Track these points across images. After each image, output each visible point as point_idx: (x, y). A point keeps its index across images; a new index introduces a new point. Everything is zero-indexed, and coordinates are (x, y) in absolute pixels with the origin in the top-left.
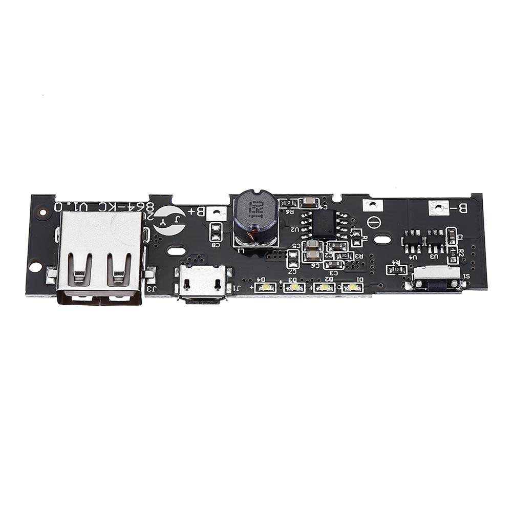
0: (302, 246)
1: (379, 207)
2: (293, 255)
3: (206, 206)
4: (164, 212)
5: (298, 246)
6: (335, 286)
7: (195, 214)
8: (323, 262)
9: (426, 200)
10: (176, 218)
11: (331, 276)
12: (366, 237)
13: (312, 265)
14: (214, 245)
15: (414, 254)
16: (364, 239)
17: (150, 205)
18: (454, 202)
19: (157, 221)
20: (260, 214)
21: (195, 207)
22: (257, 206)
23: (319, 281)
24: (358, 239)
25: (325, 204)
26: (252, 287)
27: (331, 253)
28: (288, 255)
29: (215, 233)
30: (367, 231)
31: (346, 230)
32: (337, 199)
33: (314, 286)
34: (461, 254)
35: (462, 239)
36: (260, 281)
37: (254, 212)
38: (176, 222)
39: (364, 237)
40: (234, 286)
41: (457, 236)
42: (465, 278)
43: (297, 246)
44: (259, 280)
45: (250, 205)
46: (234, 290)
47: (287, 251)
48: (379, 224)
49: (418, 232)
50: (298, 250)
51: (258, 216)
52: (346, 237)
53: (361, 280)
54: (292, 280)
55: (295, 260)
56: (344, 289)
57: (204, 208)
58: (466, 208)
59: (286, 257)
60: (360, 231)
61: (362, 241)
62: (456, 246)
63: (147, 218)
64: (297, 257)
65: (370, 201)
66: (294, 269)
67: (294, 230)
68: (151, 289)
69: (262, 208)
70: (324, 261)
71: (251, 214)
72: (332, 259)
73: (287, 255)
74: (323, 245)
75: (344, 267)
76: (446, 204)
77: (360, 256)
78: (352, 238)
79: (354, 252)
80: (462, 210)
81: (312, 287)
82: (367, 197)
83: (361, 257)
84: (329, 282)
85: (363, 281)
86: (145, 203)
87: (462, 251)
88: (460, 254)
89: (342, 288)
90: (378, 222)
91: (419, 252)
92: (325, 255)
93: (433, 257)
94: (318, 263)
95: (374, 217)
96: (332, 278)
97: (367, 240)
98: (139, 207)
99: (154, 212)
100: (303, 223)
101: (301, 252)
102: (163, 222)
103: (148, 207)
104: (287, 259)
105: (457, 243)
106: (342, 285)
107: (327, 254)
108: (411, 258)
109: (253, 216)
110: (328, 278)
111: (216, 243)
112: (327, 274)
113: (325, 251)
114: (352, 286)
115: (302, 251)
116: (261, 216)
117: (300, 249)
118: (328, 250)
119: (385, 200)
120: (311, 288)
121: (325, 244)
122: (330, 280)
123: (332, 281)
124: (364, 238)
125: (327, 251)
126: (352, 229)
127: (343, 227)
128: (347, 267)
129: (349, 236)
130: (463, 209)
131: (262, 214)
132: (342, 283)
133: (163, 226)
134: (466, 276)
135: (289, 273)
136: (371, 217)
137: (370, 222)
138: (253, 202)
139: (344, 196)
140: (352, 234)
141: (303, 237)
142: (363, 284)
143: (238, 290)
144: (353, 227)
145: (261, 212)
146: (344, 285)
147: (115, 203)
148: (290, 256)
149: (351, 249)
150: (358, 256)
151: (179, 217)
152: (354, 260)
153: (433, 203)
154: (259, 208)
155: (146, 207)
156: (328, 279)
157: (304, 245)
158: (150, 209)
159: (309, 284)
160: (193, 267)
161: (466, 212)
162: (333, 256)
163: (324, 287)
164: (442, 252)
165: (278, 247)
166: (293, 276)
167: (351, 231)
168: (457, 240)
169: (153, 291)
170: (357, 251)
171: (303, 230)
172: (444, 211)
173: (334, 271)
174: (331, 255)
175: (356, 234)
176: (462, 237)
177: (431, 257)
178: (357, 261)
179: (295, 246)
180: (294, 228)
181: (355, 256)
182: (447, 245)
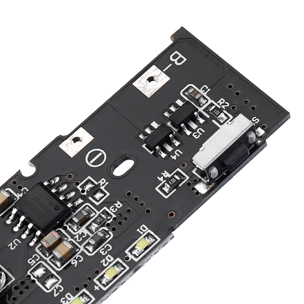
0: (40, 253)
1: (86, 138)
2: (40, 272)
5: (36, 258)
6: (121, 261)
8: (82, 249)
9: (129, 88)
11: (106, 255)
12: (103, 181)
13: (72, 263)
15: (173, 151)
16: (103, 185)
18: (160, 61)
23: (97, 273)
24: (96, 189)
25: (20, 188)
27: (80, 232)
28: (34, 277)
30: (97, 174)
31: (73, 194)
32: (29, 171)
33: (98, 283)
34: (224, 104)
35: (209, 90)
39: (101, 182)
41: (201, 91)
43: (34, 259)
47: (29, 273)
48: (103, 155)
49: (155, 125)
50: (40, 262)
52: (80, 201)
53: (144, 229)
54: (66, 300)
55: (48, 275)
56: (135, 255)
58: (180, 56)
59: (34, 281)
60: (89, 180)
61: (102, 188)
62: (210, 101)
64: (46, 270)
65: (69, 141)
66: (57, 286)
67: (13, 245)
70: (82, 247)
72: (88, 236)
73: (32, 278)
74: (63, 231)
75: (110, 233)
76: (154, 71)
77: (116, 205)
78: (88, 195)
79: (105, 208)
80: (179, 61)
81: (97, 286)
82: (61, 139)
83: (119, 205)
84: (110, 263)
85: (147, 228)
87: (221, 101)
88: (223, 107)
89: (131, 257)
90: (100, 154)
91: (177, 144)
92: (75, 240)
93: (197, 134)
94: (77, 256)
95: (89, 153)
96: (109, 256)
97: (107, 183)
100: (16, 229)
101: (46, 261)
104: (37, 282)
105: (209, 98)
106: (129, 254)
107: (77, 236)
108: (174, 158)
110: (104, 260)
112: (99, 256)
113: (72, 236)
114: (141, 244)
115: (45, 258)
117: (42, 259)
118: (75, 231)
119: (85, 125)
120: (96, 288)
121: (65, 228)
122: (109, 261)
123: (112, 259)
124: (102, 183)
125: (74, 233)
126: (78, 187)
127: (66, 193)
128: (114, 229)
129: (83, 197)
130: (178, 59)
132: (127, 251)
135: (55, 295)
136: (87, 155)
137: (92, 162)
139: (34, 161)
140: (83, 191)
141: (32, 244)
142: (149, 231)
144: (77, 184)
146: (131, 251)
148: (38, 278)
149: (98, 208)
150: (115, 207)
152: (114, 216)
153: (139, 81)
156: (106, 262)
157: (40, 251)
159: (89, 286)
161: (185, 60)
162: (86, 232)
163: (109, 274)
164: (202, 121)
165: (14, 279)
166: (62, 295)
168: (205, 94)
170: (108, 203)
171: (24, 236)
172: (162, 79)
173: (103, 247)
174: (83, 234)
175: (88, 187)
176: (207, 88)
177: (195, 136)
178: (119, 214)
179: (33, 261)
180: (11, 244)
181: (111, 211)
182: (201, 110)
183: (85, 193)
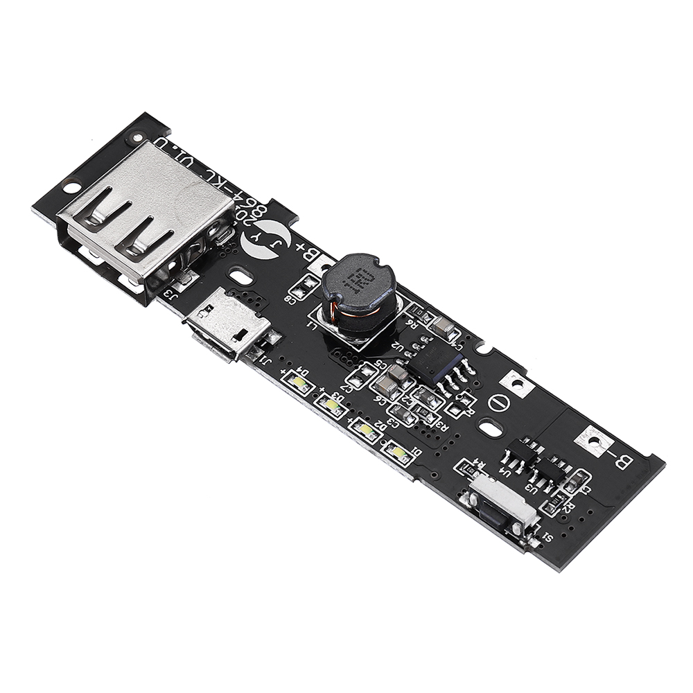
0: (388, 369)
1: (522, 392)
2: (367, 372)
3: (322, 252)
4: (271, 227)
5: (383, 366)
6: (380, 437)
7: (301, 252)
8: (393, 403)
9: (585, 422)
10: (277, 242)
11: (387, 424)
12: (471, 412)
13: (377, 397)
14: (287, 299)
15: (509, 469)
16: (468, 413)
17: (262, 209)
18: (620, 446)
19: (252, 231)
20: (358, 288)
21: (309, 245)
22: (363, 277)
23: (367, 419)
24: (462, 407)
25: (462, 343)
26: (283, 372)
27: (413, 399)
28: (362, 367)
29: (303, 287)
30: (481, 407)
31: (457, 388)
32: (483, 350)
33: (356, 420)
34: (568, 509)
35: (586, 494)
36: (299, 373)
37: (354, 282)
38: (272, 246)
39: (471, 410)
40: (265, 357)
41: (584, 487)
42: (544, 537)
44: (299, 370)
45: (357, 271)
46: (261, 361)
47: (365, 362)
48: (503, 408)
49: (540, 450)
50: (378, 370)
51: (353, 289)
52: (448, 395)
53: (417, 453)
54: (337, 396)
55: (363, 378)
56: (387, 448)
57: (319, 253)
58: (627, 464)
59: (357, 368)
60: (473, 400)
61: (464, 413)
62: (571, 497)
63: (244, 220)
64: (370, 376)
65: (518, 377)
66: (352, 387)
67: (397, 346)
68: (170, 295)
69: (367, 284)
70: (396, 402)
71: (348, 281)
73: (360, 366)
74: (413, 385)
75: (413, 425)
76: (607, 442)
77: (445, 426)
78: (455, 401)
79: (441, 417)
80: (621, 464)
81: (353, 420)
82: (521, 371)
83: (445, 428)
84: (378, 429)
85: (417, 455)
86: (259, 203)
87: (572, 506)
88: (565, 508)
89: (385, 446)
90: (504, 406)
91: (519, 472)
92: (404, 396)
93: (530, 488)
94: (386, 400)
95: (505, 397)
96: (386, 426)
97: (469, 416)
98: (247, 202)
99: (259, 219)
100: (414, 346)
101: (379, 375)
102: (257, 237)
103: (258, 210)
105: (575, 494)
106: (389, 443)
107: (408, 397)
108: (501, 471)
109: (347, 285)
110: (381, 423)
111: (293, 298)
112: (385, 418)
113: (408, 394)
114: (399, 451)
115: (382, 374)
116: (357, 292)
117: (382, 371)
118: (413, 395)
119: (538, 389)
120: (350, 420)
121: (417, 386)
122: (380, 427)
123: (383, 430)
124: (469, 412)
125: (411, 395)
126: (464, 392)
127: (457, 381)
128: (416, 428)
129: (453, 397)
130: (623, 463)
131: (361, 289)
132: (391, 441)
133: (253, 241)
134: (546, 537)
135: (341, 387)
136: (502, 395)
137: (494, 400)
138: (364, 271)
139: (494, 351)
140: (459, 397)
141: (398, 361)
142: (415, 458)
143: (264, 364)
144: (468, 391)
145: (361, 286)
146: (392, 444)
147: (226, 181)
148: (361, 370)
149: (441, 412)
150: (441, 426)
151: (281, 243)
152: (431, 426)
153: (594, 431)
154: (363, 281)
155: (255, 208)
156: (380, 425)
158: (257, 213)
159: (352, 414)
160: (233, 298)
161: (623, 469)
162: (413, 405)
163: (366, 429)
164: (547, 491)
165: (359, 351)
166: (342, 393)
167: (461, 394)
168: (580, 490)
169: (170, 299)
171: (407, 353)
172: (596, 450)
173: (396, 421)
174: (410, 402)
175: (465, 401)
176: (588, 492)
177: (528, 486)
178: (434, 430)
179: (379, 364)
180: (398, 344)
181: (438, 423)
182: (561, 488)
183: (457, 398)
